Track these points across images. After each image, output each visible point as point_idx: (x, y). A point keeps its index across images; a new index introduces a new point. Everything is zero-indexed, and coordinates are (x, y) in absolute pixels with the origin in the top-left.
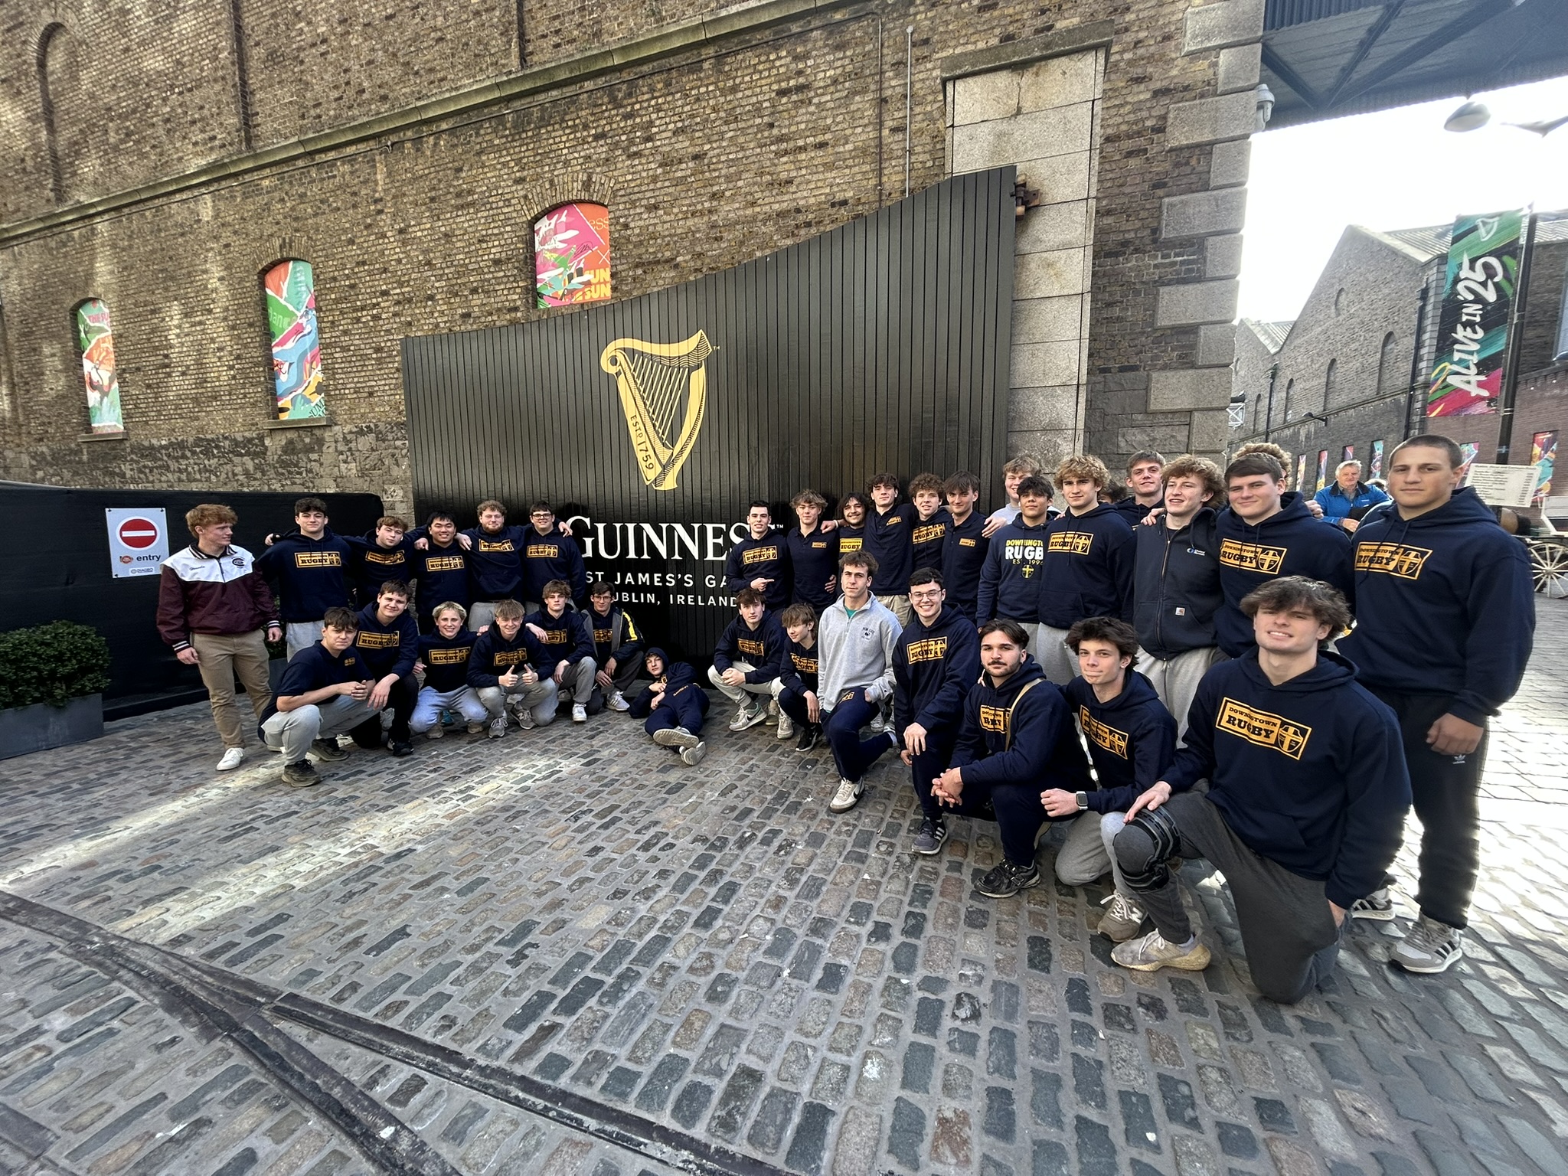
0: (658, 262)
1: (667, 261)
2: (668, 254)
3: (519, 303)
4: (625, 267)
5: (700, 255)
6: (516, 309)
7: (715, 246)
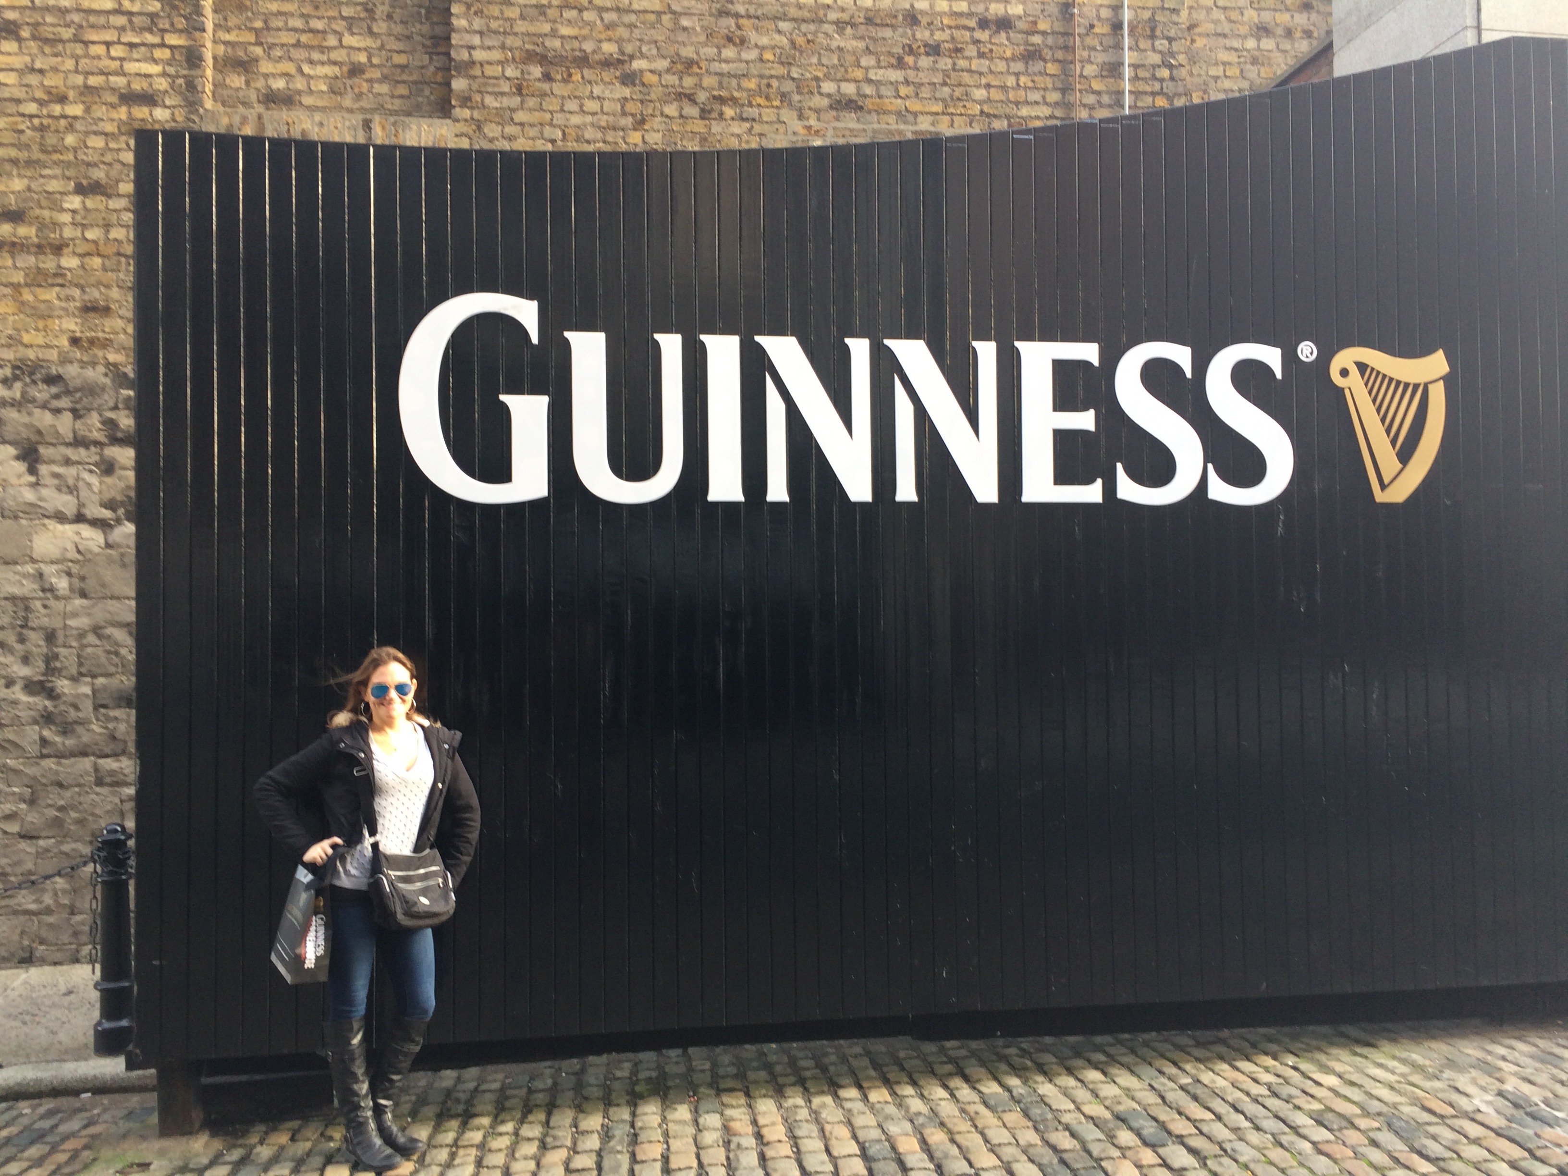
0: (583, 61)
1: (607, 63)
2: (609, 48)
3: (162, 84)
4: (496, 55)
5: (690, 64)
6: (149, 99)
7: (729, 52)
